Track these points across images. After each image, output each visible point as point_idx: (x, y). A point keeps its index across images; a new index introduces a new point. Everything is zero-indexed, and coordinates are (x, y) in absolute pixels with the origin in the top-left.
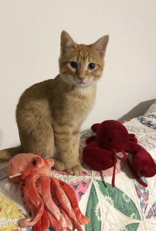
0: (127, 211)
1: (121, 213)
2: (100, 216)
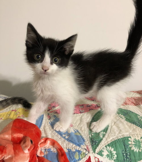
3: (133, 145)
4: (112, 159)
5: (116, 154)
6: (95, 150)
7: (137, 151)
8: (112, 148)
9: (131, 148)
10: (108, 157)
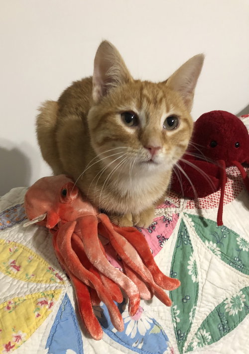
0: (244, 265)
1: (234, 269)
2: (196, 274)
3: (231, 308)
4: (205, 344)
5: (209, 335)
6: (182, 350)
7: (237, 313)
8: (203, 331)
9: (228, 312)
10: (199, 346)
